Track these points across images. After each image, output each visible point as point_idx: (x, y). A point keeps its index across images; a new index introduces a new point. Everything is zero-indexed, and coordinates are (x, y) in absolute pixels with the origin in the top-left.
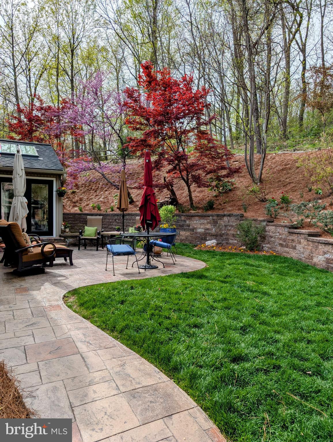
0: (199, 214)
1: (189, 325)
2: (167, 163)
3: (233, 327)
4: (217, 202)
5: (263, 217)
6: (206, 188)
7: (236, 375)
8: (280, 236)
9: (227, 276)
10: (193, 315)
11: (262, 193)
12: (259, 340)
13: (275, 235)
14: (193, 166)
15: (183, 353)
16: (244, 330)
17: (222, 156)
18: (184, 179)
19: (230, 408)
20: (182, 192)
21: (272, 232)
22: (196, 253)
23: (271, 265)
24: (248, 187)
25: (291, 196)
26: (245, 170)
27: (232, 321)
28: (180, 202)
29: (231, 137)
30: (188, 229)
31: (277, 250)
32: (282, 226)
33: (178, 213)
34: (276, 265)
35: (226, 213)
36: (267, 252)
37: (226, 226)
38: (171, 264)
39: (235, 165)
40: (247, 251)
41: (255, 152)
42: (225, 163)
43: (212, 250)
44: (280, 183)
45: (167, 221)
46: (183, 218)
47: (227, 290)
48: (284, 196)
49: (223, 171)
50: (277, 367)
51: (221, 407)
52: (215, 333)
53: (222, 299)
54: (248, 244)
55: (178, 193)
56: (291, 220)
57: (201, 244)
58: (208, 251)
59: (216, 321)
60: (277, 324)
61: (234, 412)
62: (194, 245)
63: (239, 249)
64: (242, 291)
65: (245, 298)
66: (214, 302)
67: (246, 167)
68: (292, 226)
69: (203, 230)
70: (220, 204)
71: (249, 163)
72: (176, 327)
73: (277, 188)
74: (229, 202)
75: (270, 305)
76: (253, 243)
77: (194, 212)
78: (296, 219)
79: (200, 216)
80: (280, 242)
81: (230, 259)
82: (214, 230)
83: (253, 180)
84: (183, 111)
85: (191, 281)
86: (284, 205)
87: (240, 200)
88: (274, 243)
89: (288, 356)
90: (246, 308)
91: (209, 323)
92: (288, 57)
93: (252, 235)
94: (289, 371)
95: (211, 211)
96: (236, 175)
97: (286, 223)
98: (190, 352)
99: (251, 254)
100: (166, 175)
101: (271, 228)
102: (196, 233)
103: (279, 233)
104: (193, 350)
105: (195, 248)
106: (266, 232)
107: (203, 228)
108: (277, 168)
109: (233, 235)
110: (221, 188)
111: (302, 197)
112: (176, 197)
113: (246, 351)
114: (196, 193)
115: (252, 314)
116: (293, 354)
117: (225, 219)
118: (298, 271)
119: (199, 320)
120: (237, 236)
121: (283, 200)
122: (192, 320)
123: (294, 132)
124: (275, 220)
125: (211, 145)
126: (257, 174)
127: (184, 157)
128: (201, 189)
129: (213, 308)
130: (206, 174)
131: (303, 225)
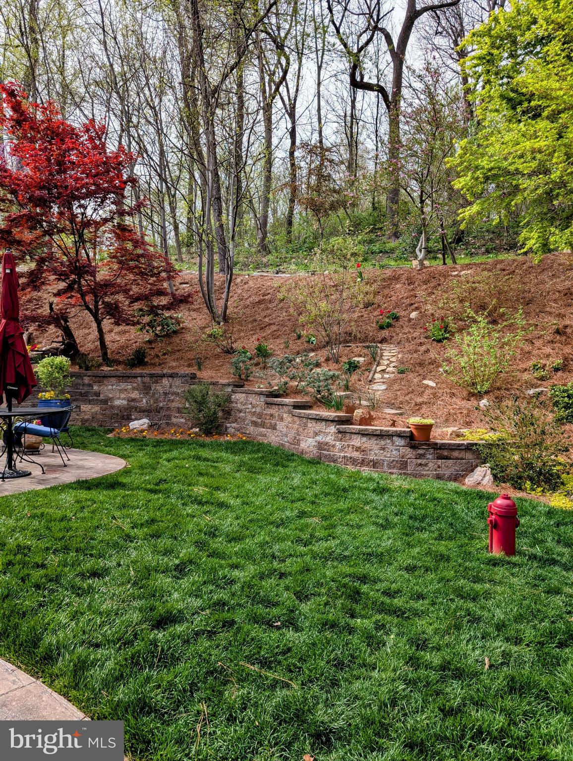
0: (118, 373)
1: (82, 575)
2: (54, 277)
3: (162, 568)
4: (152, 353)
5: (228, 378)
6: (132, 327)
7: (160, 648)
8: (254, 410)
9: (161, 481)
10: (91, 555)
11: (227, 338)
12: (205, 583)
13: (246, 408)
14: (106, 286)
15: (65, 627)
16: (181, 571)
17: (159, 273)
18: (88, 308)
19: (143, 707)
20: (87, 331)
21: (241, 403)
22: (110, 444)
23: (237, 457)
24: (205, 327)
25: (271, 346)
26: (198, 300)
27: (161, 558)
28: (82, 350)
29: (177, 241)
30: (97, 400)
31: (248, 432)
32: (256, 393)
33: (77, 370)
34: (245, 457)
35: (165, 371)
36: (233, 436)
37: (165, 394)
38: (60, 466)
39: (184, 289)
40: (201, 436)
41: (216, 269)
42: (165, 285)
43: (139, 436)
44: (255, 324)
45: (54, 386)
46: (86, 380)
47: (157, 504)
48: (260, 345)
49: (162, 298)
50: (229, 624)
51: (126, 710)
52: (129, 582)
53: (147, 521)
54: (202, 424)
55: (78, 334)
56: (269, 383)
57: (121, 426)
58: (132, 440)
59: (132, 562)
60: (236, 553)
61: (149, 713)
62: (109, 430)
63: (189, 432)
64: (183, 504)
65: (188, 515)
66: (133, 528)
67: (201, 295)
68: (271, 392)
69: (125, 402)
70: (157, 356)
71: (205, 289)
72: (56, 581)
73: (251, 332)
74: (173, 352)
75: (229, 523)
76: (212, 421)
77: (109, 368)
78: (277, 382)
79: (120, 377)
80: (253, 419)
81: (171, 450)
82: (144, 401)
83: (214, 317)
84: (86, 185)
85: (93, 494)
86: (261, 360)
87: (191, 349)
88: (244, 420)
89: (248, 602)
90: (188, 532)
91: (119, 565)
92: (268, 120)
93: (209, 409)
94: (247, 627)
95: (141, 367)
96: (183, 306)
97: (263, 388)
98: (79, 622)
99: (208, 440)
100: (55, 300)
101: (239, 397)
102: (112, 407)
103: (251, 404)
104: (83, 619)
105: (110, 436)
106: (232, 402)
107: (124, 399)
108: (251, 299)
109: (179, 410)
110: (159, 328)
111: (287, 347)
112: (75, 342)
113: (181, 606)
114: (113, 334)
115: (196, 542)
116: (256, 599)
117: (165, 381)
118: (277, 465)
119: (101, 562)
120: (185, 411)
121: (259, 351)
122: (89, 564)
123: (278, 243)
124: (245, 383)
125: (139, 251)
126: (219, 306)
127: (87, 269)
128: (121, 328)
129: (129, 538)
130: (132, 302)
131: (288, 391)
